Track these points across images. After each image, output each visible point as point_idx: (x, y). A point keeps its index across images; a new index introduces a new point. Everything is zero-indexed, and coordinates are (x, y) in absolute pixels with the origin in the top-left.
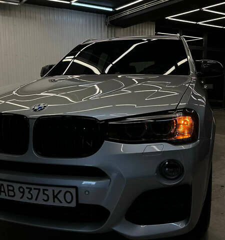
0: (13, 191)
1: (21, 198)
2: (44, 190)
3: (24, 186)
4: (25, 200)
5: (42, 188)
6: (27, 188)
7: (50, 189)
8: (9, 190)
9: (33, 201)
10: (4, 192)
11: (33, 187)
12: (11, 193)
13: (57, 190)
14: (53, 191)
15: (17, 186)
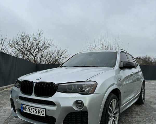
0: (27, 109)
1: (29, 112)
2: (36, 109)
3: (30, 107)
4: (30, 113)
5: (35, 108)
6: (31, 108)
7: (37, 109)
8: (26, 109)
9: (32, 113)
10: (24, 109)
11: (32, 108)
12: (26, 110)
13: (39, 109)
14: (38, 109)
15: (28, 107)
